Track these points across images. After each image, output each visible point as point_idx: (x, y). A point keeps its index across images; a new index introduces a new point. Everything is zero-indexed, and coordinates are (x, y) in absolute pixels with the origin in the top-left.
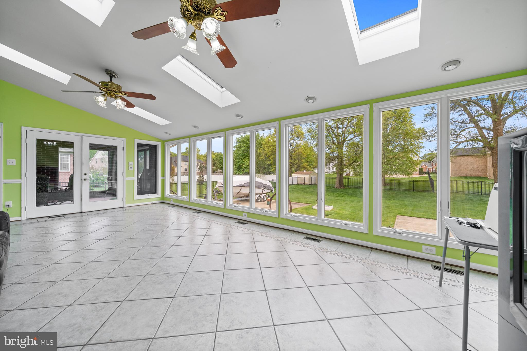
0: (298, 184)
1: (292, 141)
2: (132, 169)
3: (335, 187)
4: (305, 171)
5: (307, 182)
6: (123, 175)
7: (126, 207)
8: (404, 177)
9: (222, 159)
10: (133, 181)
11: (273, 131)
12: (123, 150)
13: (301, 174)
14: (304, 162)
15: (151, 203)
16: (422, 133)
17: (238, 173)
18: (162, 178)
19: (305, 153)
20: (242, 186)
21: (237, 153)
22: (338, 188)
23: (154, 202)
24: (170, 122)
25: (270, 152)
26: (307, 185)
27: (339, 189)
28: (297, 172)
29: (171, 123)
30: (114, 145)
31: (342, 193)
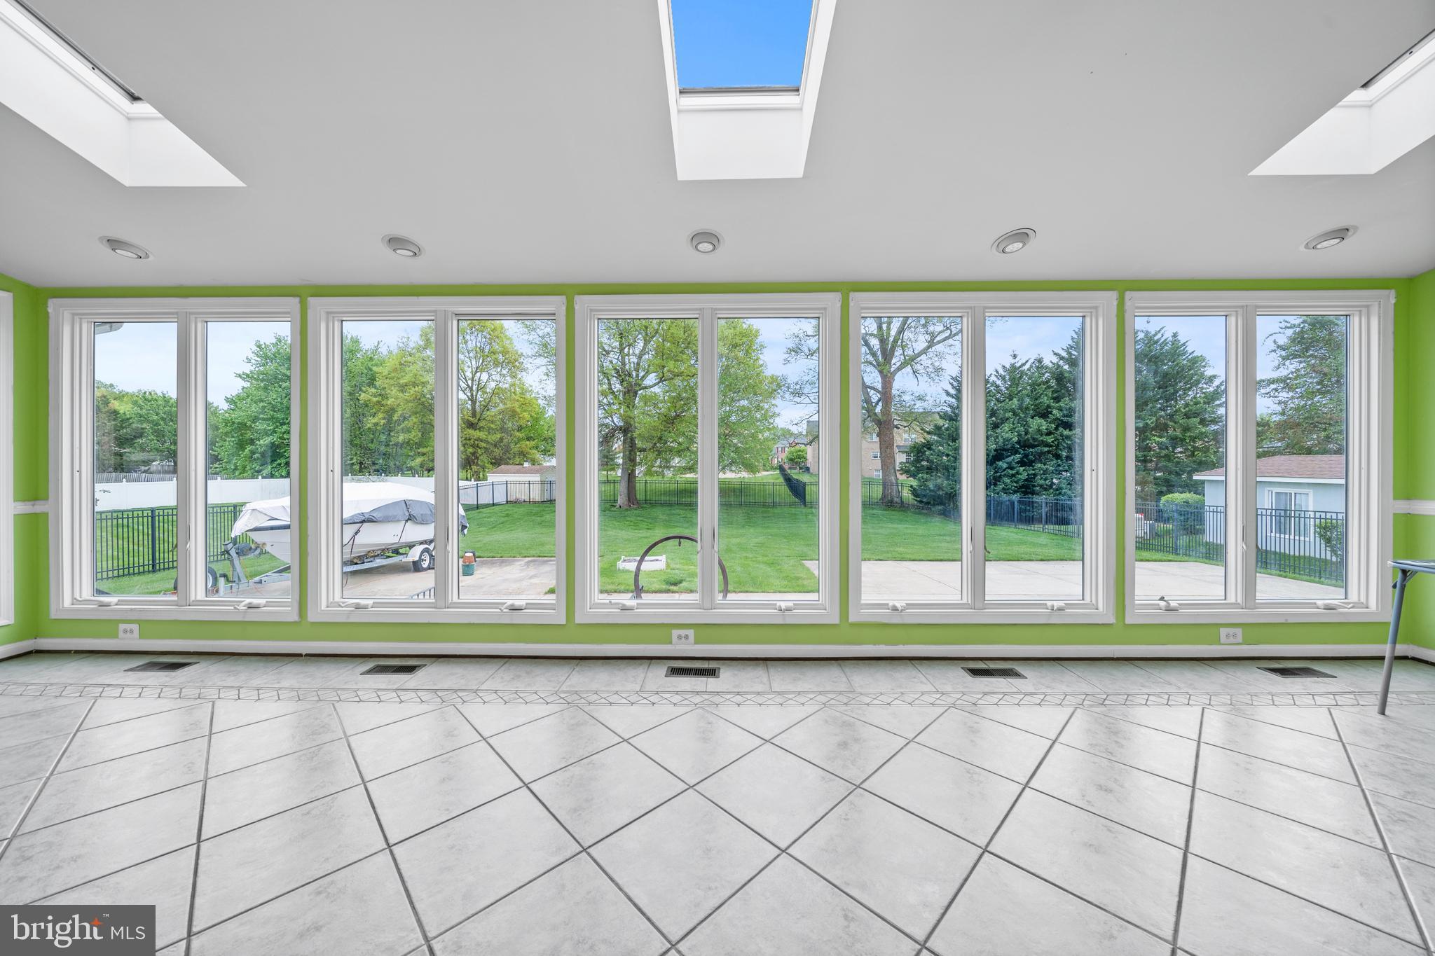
0: (507, 502)
1: (484, 377)
3: (618, 506)
4: (526, 465)
5: (536, 495)
8: (745, 475)
9: (172, 418)
11: (419, 340)
13: (518, 472)
14: (522, 439)
16: (778, 385)
17: (265, 472)
19: (526, 415)
20: (363, 522)
21: (262, 401)
22: (626, 507)
24: (240, 184)
25: (410, 404)
26: (535, 502)
27: (627, 510)
28: (502, 466)
29: (245, 185)
31: (639, 518)
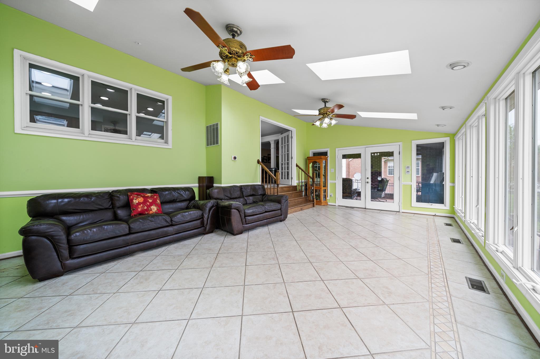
2: (409, 173)
6: (399, 179)
7: (402, 212)
10: (410, 186)
12: (399, 154)
15: (434, 215)
18: (452, 185)
23: (437, 214)
30: (391, 151)
